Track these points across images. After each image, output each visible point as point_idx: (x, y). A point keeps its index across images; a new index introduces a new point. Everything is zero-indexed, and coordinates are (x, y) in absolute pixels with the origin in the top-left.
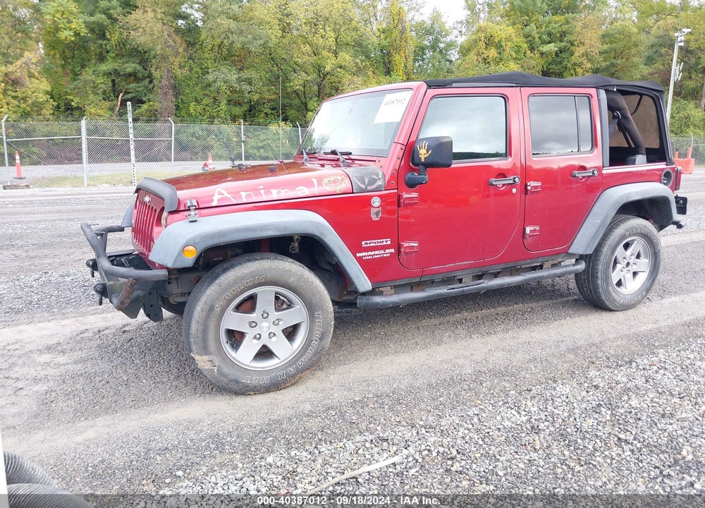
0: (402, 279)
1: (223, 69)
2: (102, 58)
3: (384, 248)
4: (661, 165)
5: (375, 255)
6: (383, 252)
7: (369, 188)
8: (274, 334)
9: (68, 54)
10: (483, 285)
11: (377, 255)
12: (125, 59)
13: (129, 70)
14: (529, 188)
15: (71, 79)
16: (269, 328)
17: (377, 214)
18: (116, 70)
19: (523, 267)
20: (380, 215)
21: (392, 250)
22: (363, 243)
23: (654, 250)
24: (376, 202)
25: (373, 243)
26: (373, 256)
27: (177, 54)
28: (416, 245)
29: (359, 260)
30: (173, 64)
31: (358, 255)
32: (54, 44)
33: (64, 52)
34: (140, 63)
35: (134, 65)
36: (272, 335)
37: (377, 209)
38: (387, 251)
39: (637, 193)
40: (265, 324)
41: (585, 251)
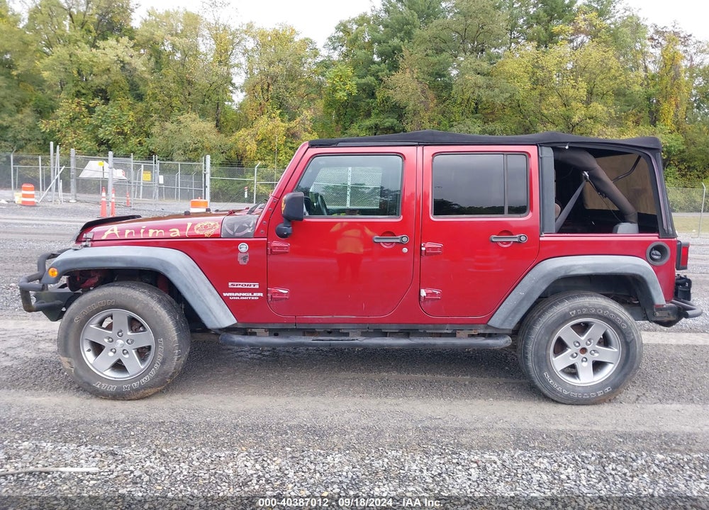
0: (274, 323)
1: (468, 122)
2: (368, 115)
3: (253, 291)
4: (652, 237)
5: (242, 296)
6: (250, 294)
7: (237, 234)
8: (127, 352)
9: (342, 111)
10: (356, 341)
11: (244, 297)
12: (386, 115)
13: (387, 124)
14: (423, 249)
15: (342, 133)
16: (123, 345)
17: (244, 258)
18: (377, 125)
19: (427, 331)
20: (248, 260)
21: (261, 295)
22: (230, 284)
23: (625, 338)
24: (244, 248)
25: (240, 285)
26: (240, 297)
27: (427, 110)
28: (286, 292)
29: (226, 300)
30: (423, 118)
31: (225, 294)
32: (331, 104)
33: (339, 110)
34: (397, 119)
35: (391, 120)
36: (125, 352)
37: (244, 255)
38: (255, 294)
39: (585, 266)
40: (120, 342)
41: (502, 324)
